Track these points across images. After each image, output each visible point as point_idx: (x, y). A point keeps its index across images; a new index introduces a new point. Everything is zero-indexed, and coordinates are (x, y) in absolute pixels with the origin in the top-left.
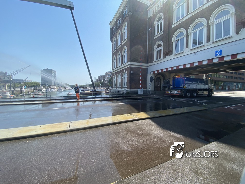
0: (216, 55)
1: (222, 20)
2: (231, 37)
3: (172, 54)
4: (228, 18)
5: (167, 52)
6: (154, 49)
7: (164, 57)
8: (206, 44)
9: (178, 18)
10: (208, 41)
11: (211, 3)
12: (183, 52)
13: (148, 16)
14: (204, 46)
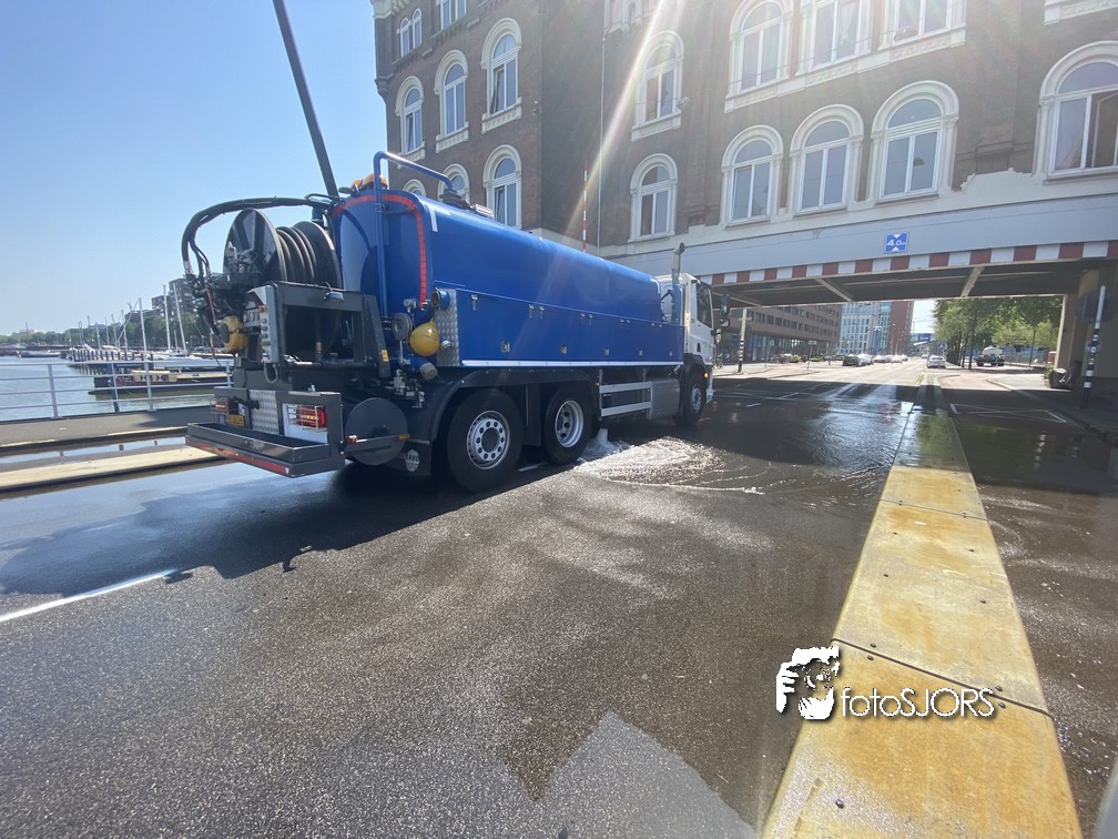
1: (911, 131)
2: (936, 196)
3: (716, 221)
4: (930, 130)
5: (698, 210)
6: (632, 187)
7: (681, 229)
8: (853, 204)
9: (748, 80)
10: (862, 196)
11: (883, 60)
12: (766, 222)
13: (606, 24)
14: (843, 210)
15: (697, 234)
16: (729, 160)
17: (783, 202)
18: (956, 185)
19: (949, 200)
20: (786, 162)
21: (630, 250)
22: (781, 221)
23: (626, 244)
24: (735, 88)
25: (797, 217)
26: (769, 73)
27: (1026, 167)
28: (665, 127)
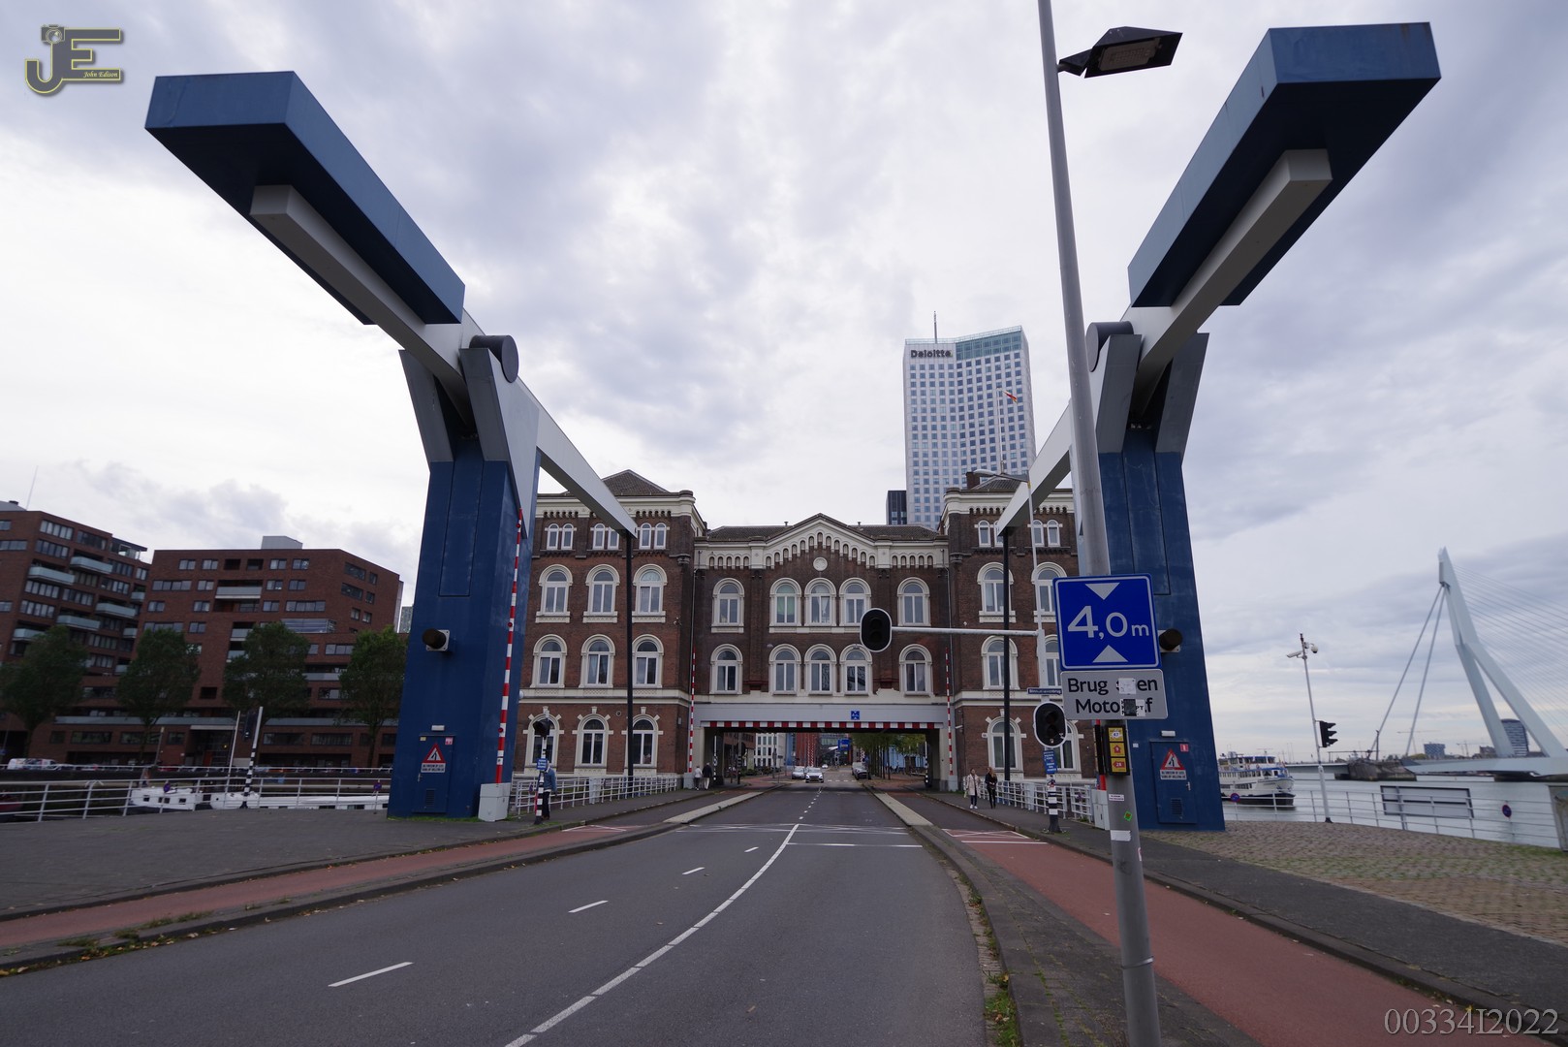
0: (853, 718)
1: (856, 664)
2: (867, 695)
3: (767, 690)
4: (864, 665)
5: (756, 682)
6: (712, 660)
7: (746, 691)
8: (835, 693)
9: (780, 618)
10: (838, 690)
11: (841, 631)
12: (794, 695)
13: (696, 563)
14: (830, 695)
15: (755, 696)
16: (772, 658)
17: (803, 687)
18: (874, 693)
19: (872, 699)
20: (803, 665)
21: (712, 699)
22: (802, 697)
23: (708, 694)
24: (773, 621)
25: (811, 695)
26: (791, 618)
27: (898, 689)
28: (734, 631)
